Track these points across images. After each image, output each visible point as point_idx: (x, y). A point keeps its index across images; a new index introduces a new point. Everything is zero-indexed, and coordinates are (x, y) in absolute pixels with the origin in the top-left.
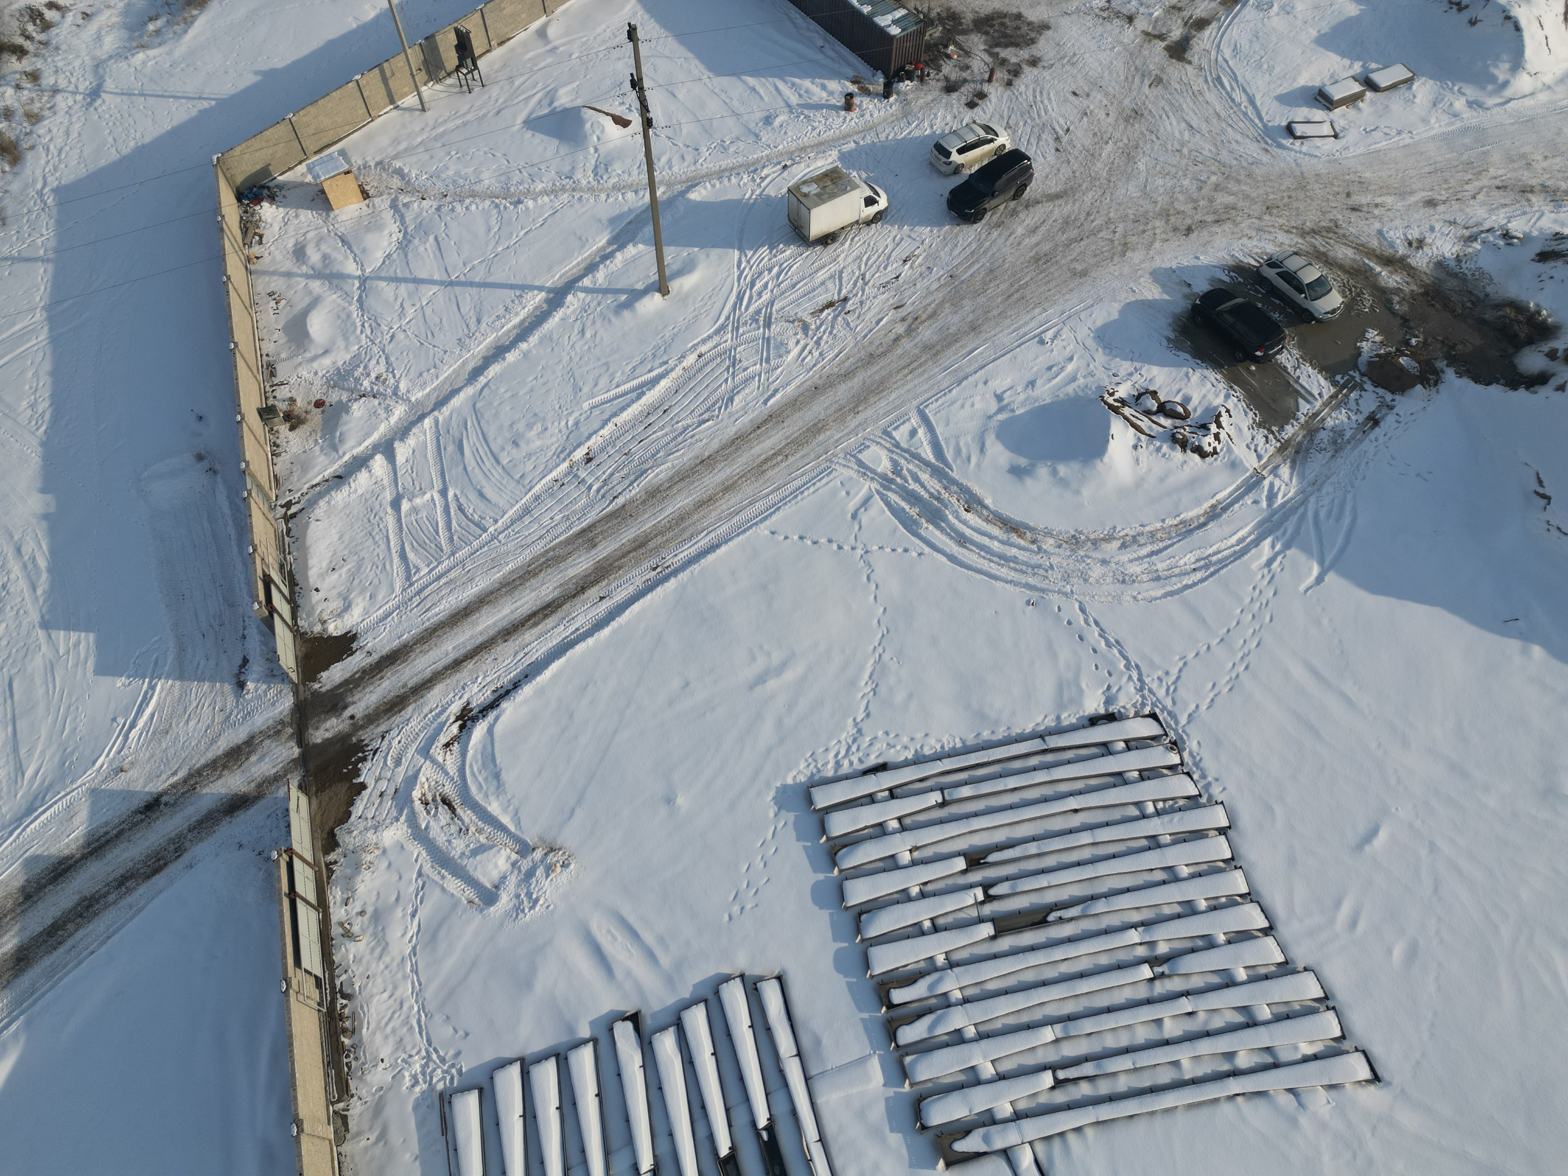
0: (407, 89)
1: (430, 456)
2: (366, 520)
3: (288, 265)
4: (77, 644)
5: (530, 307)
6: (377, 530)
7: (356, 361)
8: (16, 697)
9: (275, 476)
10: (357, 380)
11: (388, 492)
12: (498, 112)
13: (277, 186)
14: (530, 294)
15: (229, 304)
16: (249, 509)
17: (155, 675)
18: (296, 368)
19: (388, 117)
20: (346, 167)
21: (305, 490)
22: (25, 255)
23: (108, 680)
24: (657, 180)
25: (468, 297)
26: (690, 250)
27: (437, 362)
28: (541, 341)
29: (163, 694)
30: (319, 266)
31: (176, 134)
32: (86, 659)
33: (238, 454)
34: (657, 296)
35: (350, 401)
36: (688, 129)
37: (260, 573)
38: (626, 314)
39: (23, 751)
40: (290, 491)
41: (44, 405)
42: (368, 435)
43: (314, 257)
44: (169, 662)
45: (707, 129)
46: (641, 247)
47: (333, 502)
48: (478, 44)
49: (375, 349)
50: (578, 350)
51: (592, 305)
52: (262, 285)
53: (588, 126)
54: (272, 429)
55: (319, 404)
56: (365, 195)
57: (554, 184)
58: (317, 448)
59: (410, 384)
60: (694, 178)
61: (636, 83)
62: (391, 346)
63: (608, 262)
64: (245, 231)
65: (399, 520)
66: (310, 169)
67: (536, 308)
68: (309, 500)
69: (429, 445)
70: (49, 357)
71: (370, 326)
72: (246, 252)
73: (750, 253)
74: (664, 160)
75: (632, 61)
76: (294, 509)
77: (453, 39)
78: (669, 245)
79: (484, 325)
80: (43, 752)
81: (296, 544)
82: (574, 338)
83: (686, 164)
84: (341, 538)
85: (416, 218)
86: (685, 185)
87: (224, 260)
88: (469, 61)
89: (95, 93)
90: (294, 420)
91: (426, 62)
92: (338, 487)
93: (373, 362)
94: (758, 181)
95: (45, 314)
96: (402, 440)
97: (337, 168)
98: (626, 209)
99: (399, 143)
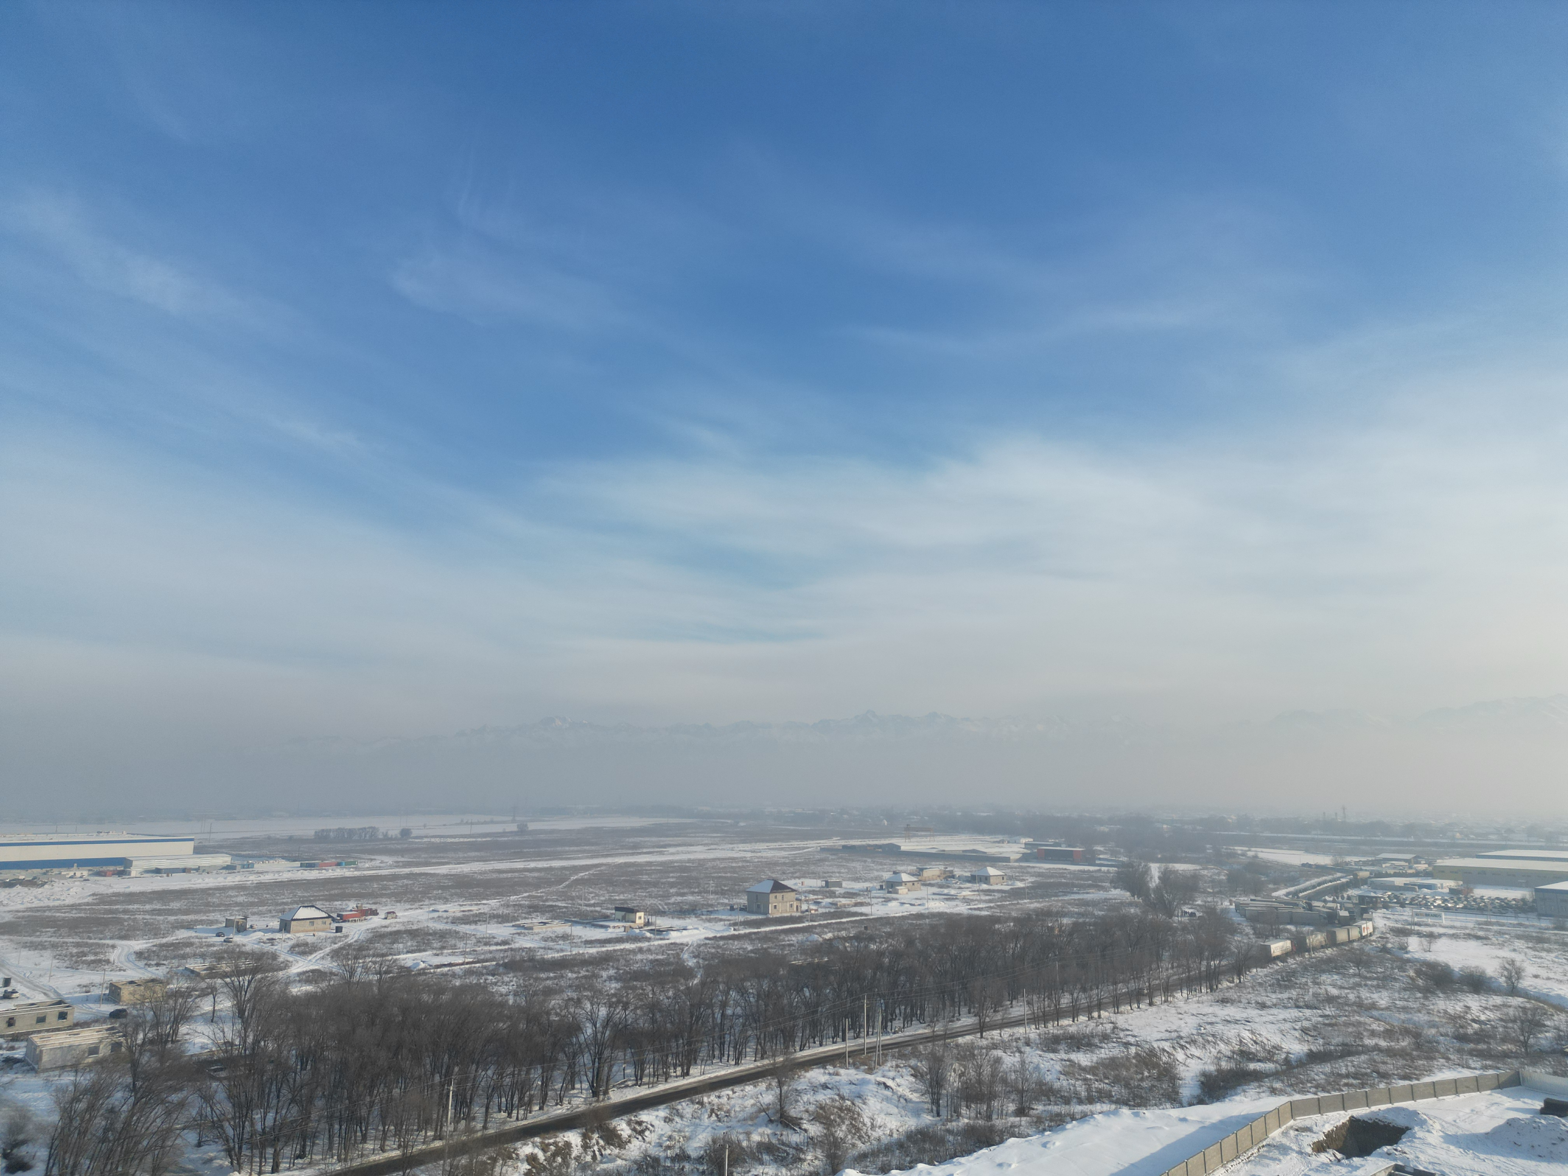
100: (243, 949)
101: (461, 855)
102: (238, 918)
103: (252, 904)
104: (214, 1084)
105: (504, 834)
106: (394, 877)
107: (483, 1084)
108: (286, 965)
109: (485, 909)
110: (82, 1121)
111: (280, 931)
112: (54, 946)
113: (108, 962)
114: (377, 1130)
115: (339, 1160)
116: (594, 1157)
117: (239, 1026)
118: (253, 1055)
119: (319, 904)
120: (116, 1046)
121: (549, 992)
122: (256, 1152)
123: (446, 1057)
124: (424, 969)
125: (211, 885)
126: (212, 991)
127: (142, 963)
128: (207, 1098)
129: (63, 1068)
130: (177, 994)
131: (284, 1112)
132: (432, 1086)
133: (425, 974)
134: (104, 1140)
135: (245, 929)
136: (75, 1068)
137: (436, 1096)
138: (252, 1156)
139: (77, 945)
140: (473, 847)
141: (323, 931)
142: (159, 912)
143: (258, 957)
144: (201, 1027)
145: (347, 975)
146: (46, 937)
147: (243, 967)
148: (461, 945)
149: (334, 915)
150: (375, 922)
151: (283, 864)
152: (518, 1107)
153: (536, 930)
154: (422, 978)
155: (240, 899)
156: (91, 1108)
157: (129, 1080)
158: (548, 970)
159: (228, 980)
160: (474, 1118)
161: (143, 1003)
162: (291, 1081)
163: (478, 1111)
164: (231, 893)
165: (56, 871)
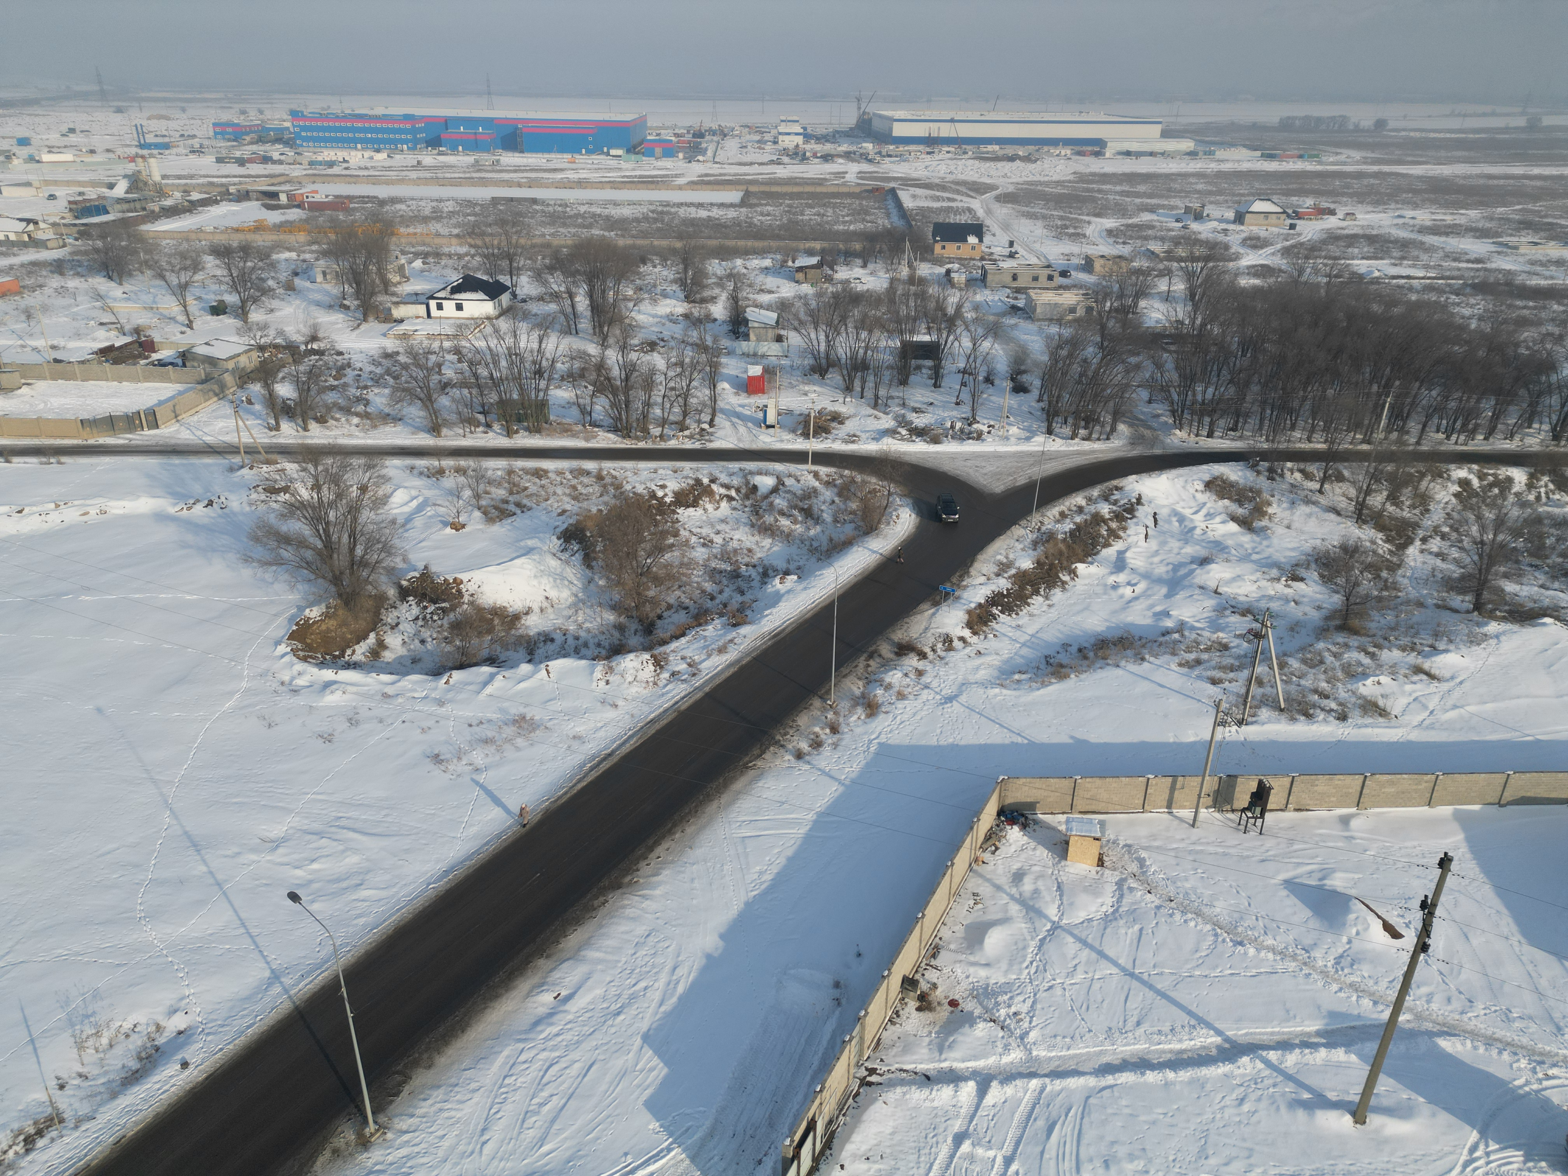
0: (1187, 804)
1: (1017, 1116)
2: (923, 1134)
3: (1003, 880)
4: (652, 1070)
5: (1198, 1043)
6: (927, 1151)
7: (1006, 988)
8: (586, 1079)
9: (879, 1039)
10: (997, 1004)
11: (959, 1122)
12: (1263, 861)
13: (1034, 820)
14: (1204, 1031)
15: (939, 884)
16: (842, 1052)
17: (678, 1141)
18: (955, 962)
19: (1157, 817)
20: (1098, 835)
21: (893, 1069)
22: (832, 773)
23: (649, 1116)
24: (1406, 1004)
25: (1140, 997)
26: (1414, 1096)
27: (1077, 1035)
28: (1191, 1082)
29: (672, 1162)
30: (1027, 895)
31: (985, 749)
32: (648, 1086)
33: (865, 1001)
34: (1348, 1119)
35: (980, 1017)
36: (1469, 976)
37: (810, 1115)
38: (1301, 1114)
39: (556, 1126)
40: (882, 1060)
41: (768, 877)
42: (975, 1058)
43: (1027, 886)
44: (696, 1137)
45: (1494, 988)
46: (1353, 1058)
47: (908, 1096)
48: (1273, 801)
49: (1029, 988)
50: (1226, 1116)
51: (1266, 1082)
52: (974, 884)
53: (1352, 916)
54: (903, 999)
55: (953, 1003)
56: (1101, 863)
57: (1286, 948)
58: (927, 1040)
59: (1040, 1038)
60: (1454, 1027)
61: (1428, 907)
62: (1045, 994)
63: (1307, 1051)
64: (988, 838)
65: (952, 1157)
66: (1068, 821)
67: (1203, 1048)
68: (890, 1079)
69: (1023, 1105)
70: (795, 847)
71: (1038, 967)
72: (978, 853)
73: (1493, 1146)
74: (1424, 990)
75: (1433, 886)
76: (873, 1079)
77: (1253, 786)
78: (1390, 1075)
79: (1140, 1031)
80: (566, 1139)
81: (855, 1111)
82: (1228, 1101)
83: (1449, 1008)
84: (893, 1134)
85: (1133, 903)
86: (1438, 1027)
87: (958, 850)
88: (1258, 810)
89: (950, 699)
90: (925, 1003)
91: (1217, 792)
92: (921, 1086)
93: (1020, 998)
94: (1540, 1075)
95: (815, 817)
96: (1002, 1083)
97: (1091, 831)
98: (1356, 1012)
99: (1155, 840)
100: (1199, 237)
101: (1443, 153)
102: (1196, 205)
103: (1210, 193)
104: (1165, 355)
105: (1506, 130)
106: (1360, 175)
107: (1424, 402)
108: (1237, 257)
109: (1461, 220)
110: (1064, 363)
111: (1234, 222)
112: (1044, 217)
113: (1084, 236)
114: (1306, 422)
115: (1267, 440)
116: (1538, 498)
117: (1189, 308)
118: (1200, 335)
119: (1275, 198)
120: (1089, 309)
121: (1523, 323)
122: (1196, 418)
123: (1388, 369)
124: (1377, 278)
125: (1174, 171)
126: (1167, 273)
127: (1111, 240)
128: (1159, 366)
129: (1051, 320)
130: (1138, 272)
131: (1222, 389)
132: (1368, 395)
133: (1379, 283)
134: (1079, 382)
135: (1202, 218)
136: (1059, 321)
137: (1371, 404)
138: (1192, 420)
139: (1061, 218)
140: (1461, 144)
141: (1276, 226)
142: (1127, 194)
143: (1212, 245)
144: (1157, 304)
145: (1296, 274)
146: (1038, 208)
147: (1197, 254)
148: (1424, 257)
149: (1290, 211)
150: (1331, 222)
151: (1242, 153)
152: (1460, 433)
153: (1522, 250)
154: (1374, 287)
155: (1200, 187)
156: (1070, 355)
157: (1099, 339)
158: (1529, 298)
159: (1183, 264)
160: (1408, 432)
161: (1111, 275)
162: (1232, 364)
163: (1414, 426)
164: (1192, 180)
165: (1046, 148)
